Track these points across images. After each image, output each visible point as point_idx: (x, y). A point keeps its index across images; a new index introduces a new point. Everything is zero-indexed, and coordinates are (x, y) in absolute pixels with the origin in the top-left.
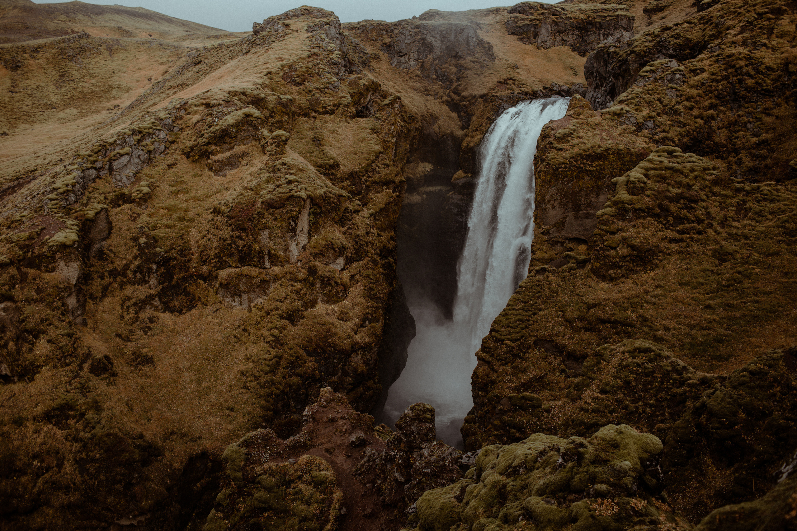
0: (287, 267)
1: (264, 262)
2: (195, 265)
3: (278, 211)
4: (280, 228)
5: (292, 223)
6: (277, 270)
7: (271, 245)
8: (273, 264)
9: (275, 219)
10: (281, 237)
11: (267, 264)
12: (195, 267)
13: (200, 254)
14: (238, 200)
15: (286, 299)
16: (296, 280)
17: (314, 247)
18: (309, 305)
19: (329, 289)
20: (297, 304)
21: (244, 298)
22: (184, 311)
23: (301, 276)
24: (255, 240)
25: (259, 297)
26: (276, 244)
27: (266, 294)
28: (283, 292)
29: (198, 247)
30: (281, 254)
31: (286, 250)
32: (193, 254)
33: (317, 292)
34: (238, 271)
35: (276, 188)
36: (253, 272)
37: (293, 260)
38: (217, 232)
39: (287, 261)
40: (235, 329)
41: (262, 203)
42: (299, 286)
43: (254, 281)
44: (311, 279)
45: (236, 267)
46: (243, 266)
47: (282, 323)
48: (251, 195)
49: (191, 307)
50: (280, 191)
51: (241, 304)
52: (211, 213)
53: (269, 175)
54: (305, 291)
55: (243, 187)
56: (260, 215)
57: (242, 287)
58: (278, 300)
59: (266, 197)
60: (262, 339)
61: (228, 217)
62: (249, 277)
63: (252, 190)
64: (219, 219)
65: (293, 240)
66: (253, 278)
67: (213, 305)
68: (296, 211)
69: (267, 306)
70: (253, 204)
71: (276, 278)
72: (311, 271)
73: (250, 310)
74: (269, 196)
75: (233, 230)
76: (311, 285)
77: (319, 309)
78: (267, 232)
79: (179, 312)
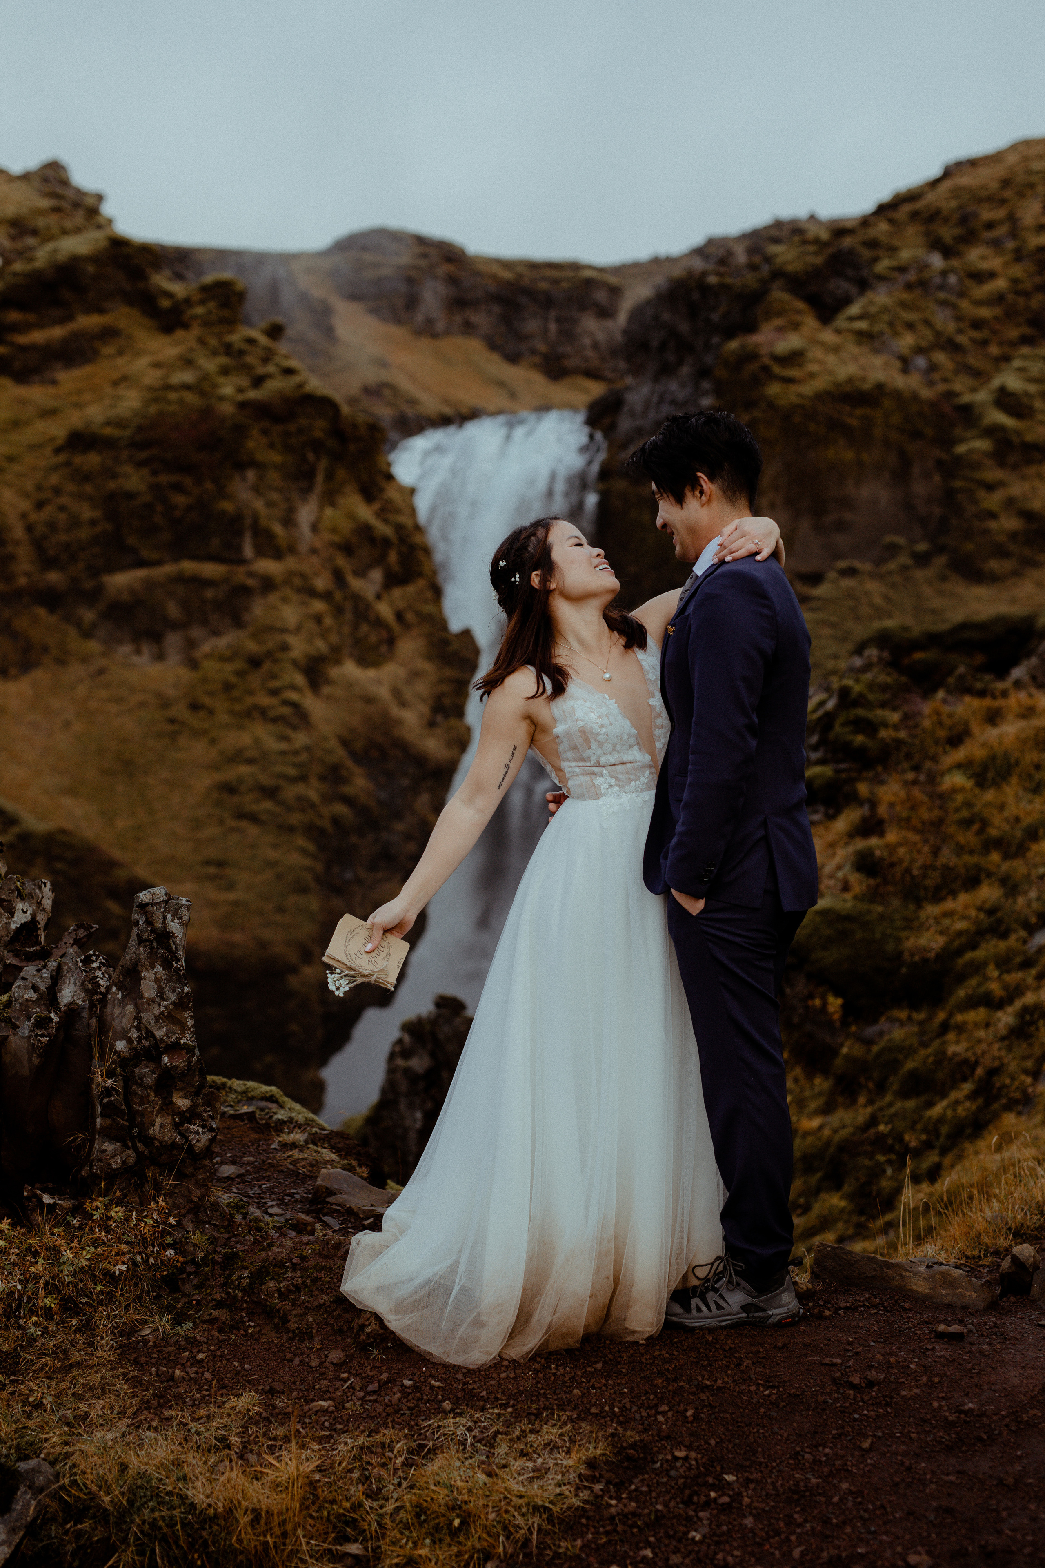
0: (291, 563)
1: (239, 549)
2: (26, 567)
3: (279, 429)
4: (281, 468)
5: (311, 457)
6: (268, 566)
7: (259, 505)
8: (260, 552)
9: (271, 446)
10: (278, 490)
11: (248, 551)
12: (28, 574)
13: (38, 544)
14: (153, 409)
15: (299, 628)
16: (312, 593)
17: (334, 530)
18: (335, 656)
19: (365, 628)
20: (321, 646)
21: (173, 640)
22: (13, 671)
23: (322, 583)
24: (222, 493)
25: (216, 633)
26: (270, 504)
27: (238, 622)
28: (290, 615)
29: (30, 528)
30: (278, 529)
31: (289, 521)
32: (17, 543)
33: (346, 629)
34: (169, 569)
35: (258, 381)
36: (210, 570)
37: (303, 548)
38: (89, 488)
39: (292, 549)
40: (165, 703)
41: (243, 405)
42: (319, 606)
43: (209, 593)
44: (338, 596)
45: (159, 563)
46: (176, 559)
47: (300, 679)
48: (191, 398)
49: (26, 665)
50: (276, 385)
51: (160, 657)
52: (58, 450)
53: (223, 360)
54: (328, 621)
55: (151, 389)
56: (240, 431)
57: (173, 610)
58: (284, 630)
59: (240, 397)
60: (256, 714)
61: (135, 445)
62: (198, 582)
63: (187, 387)
64: (92, 460)
65: (305, 500)
66: (209, 583)
67: (85, 660)
68: (319, 428)
69: (252, 647)
70: (207, 413)
71: (268, 585)
72: (338, 577)
73: (193, 664)
74: (252, 394)
75: (155, 473)
76: (339, 611)
77: (350, 669)
78: (251, 475)
79: (3, 672)
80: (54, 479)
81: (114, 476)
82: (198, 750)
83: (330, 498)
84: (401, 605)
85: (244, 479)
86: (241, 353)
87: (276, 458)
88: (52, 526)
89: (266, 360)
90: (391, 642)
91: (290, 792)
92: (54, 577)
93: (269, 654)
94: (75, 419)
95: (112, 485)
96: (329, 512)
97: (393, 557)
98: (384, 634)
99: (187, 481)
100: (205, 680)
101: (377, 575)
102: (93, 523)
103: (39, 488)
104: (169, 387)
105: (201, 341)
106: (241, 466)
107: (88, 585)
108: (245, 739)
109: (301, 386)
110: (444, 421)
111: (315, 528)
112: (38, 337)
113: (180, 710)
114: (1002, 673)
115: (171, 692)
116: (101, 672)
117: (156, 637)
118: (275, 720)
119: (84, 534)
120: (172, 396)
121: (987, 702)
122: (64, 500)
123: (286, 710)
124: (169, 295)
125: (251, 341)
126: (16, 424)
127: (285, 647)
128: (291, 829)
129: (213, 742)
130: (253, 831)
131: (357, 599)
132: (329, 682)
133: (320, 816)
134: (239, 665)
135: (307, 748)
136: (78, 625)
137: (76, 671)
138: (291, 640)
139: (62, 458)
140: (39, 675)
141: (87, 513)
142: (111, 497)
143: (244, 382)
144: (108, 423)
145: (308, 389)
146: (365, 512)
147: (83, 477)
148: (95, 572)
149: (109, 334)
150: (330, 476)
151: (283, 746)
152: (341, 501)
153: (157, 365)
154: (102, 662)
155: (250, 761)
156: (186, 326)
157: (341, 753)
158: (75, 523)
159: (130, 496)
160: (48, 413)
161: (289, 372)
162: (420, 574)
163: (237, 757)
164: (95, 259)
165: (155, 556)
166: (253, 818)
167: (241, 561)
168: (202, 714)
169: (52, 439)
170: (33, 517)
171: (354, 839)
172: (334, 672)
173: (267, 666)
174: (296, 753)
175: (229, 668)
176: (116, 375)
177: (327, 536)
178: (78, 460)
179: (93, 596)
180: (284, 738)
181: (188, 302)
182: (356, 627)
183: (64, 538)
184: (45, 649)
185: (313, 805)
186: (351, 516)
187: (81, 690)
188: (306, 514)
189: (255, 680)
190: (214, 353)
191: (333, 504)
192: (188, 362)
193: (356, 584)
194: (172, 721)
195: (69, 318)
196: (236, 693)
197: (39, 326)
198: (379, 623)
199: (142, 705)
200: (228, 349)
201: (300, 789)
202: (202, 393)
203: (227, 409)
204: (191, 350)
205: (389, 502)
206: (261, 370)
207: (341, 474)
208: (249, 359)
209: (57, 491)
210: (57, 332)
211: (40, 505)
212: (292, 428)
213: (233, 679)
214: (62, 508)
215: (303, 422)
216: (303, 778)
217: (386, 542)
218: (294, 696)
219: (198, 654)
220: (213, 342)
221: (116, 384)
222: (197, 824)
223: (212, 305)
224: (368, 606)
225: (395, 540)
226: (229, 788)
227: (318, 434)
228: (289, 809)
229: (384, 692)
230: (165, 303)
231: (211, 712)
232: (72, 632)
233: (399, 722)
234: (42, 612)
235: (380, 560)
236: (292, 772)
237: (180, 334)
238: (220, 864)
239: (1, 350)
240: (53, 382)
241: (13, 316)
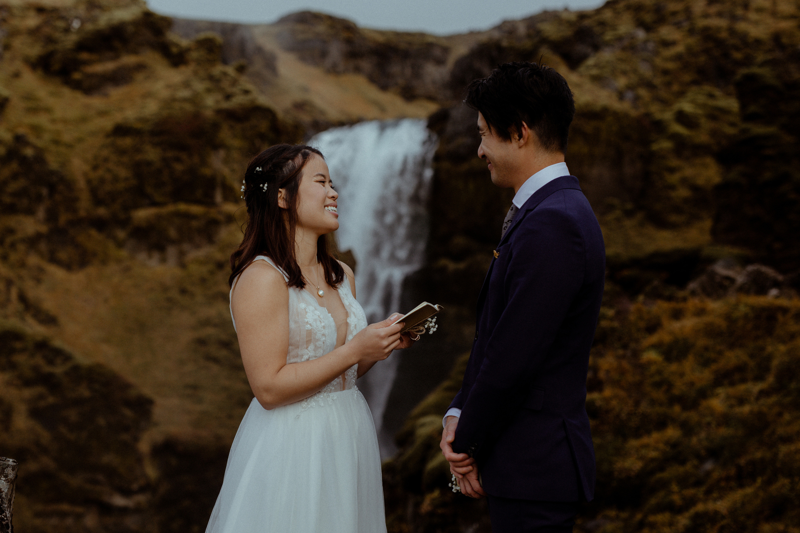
1: (213, 197)
2: (86, 205)
3: (240, 126)
4: (239, 149)
6: (230, 208)
8: (226, 199)
9: (235, 136)
12: (86, 209)
13: (94, 191)
14: (165, 113)
21: (172, 251)
22: (75, 267)
24: (204, 162)
25: (198, 247)
26: (233, 171)
27: (211, 241)
29: (89, 182)
32: (81, 191)
34: (170, 208)
35: (228, 97)
36: (196, 209)
38: (125, 159)
40: (165, 289)
41: (219, 112)
43: (195, 224)
45: (165, 204)
46: (176, 202)
48: (188, 107)
49: (83, 264)
50: (239, 100)
51: (163, 260)
52: (108, 136)
53: (207, 84)
55: (164, 101)
56: (216, 126)
57: (172, 233)
59: (217, 107)
60: (220, 297)
61: (153, 133)
62: (188, 216)
63: (185, 100)
64: (127, 142)
66: (194, 217)
67: (119, 261)
68: (264, 126)
69: (219, 256)
70: (197, 116)
71: (230, 219)
73: (183, 265)
74: (225, 105)
75: (164, 150)
78: (222, 153)
79: (68, 266)
80: (105, 153)
81: (140, 152)
82: (184, 318)
85: (217, 155)
86: (219, 80)
87: (237, 143)
88: (102, 181)
89: (233, 85)
92: (102, 211)
94: (118, 118)
95: (139, 157)
99: (183, 156)
100: (190, 276)
102: (126, 179)
103: (95, 158)
104: (174, 100)
105: (196, 73)
106: (216, 148)
107: (122, 216)
108: (212, 312)
109: (253, 101)
110: (340, 124)
113: (174, 294)
114: (682, 285)
115: (169, 282)
116: (128, 269)
117: (161, 249)
119: (121, 186)
120: (177, 105)
121: (672, 305)
122: (110, 166)
124: (177, 45)
125: (225, 74)
129: (193, 313)
130: (216, 368)
134: (210, 267)
136: (115, 240)
137: (113, 268)
139: (110, 140)
140: (92, 270)
141: (123, 173)
142: (138, 164)
143: (220, 97)
144: (137, 120)
145: (257, 102)
147: (122, 152)
148: (127, 209)
149: (140, 67)
153: (169, 86)
154: (128, 263)
155: (215, 326)
156: (186, 64)
158: (116, 179)
159: (149, 164)
160: (102, 114)
161: (246, 92)
163: (207, 323)
164: (136, 23)
165: (162, 200)
166: (215, 360)
167: (214, 205)
168: (187, 296)
169: (104, 129)
170: (91, 175)
175: (204, 269)
176: (144, 92)
178: (119, 142)
179: (124, 223)
181: (188, 50)
183: (109, 188)
184: (95, 254)
187: (116, 279)
189: (220, 276)
190: (203, 80)
192: (186, 85)
194: (169, 300)
195: (116, 57)
196: (208, 284)
197: (100, 61)
199: (151, 290)
200: (211, 78)
202: (194, 104)
203: (209, 113)
204: (189, 78)
206: (230, 90)
208: (223, 84)
209: (106, 160)
211: (95, 168)
212: (248, 125)
213: (206, 276)
214: (109, 170)
215: (254, 122)
219: (186, 260)
220: (202, 73)
221: (143, 97)
222: (182, 363)
223: (202, 52)
226: (202, 342)
227: (263, 129)
230: (175, 50)
231: (193, 295)
232: (111, 245)
234: (93, 233)
237: (183, 69)
238: (195, 387)
239: (77, 76)
240: (106, 95)
241: (85, 56)
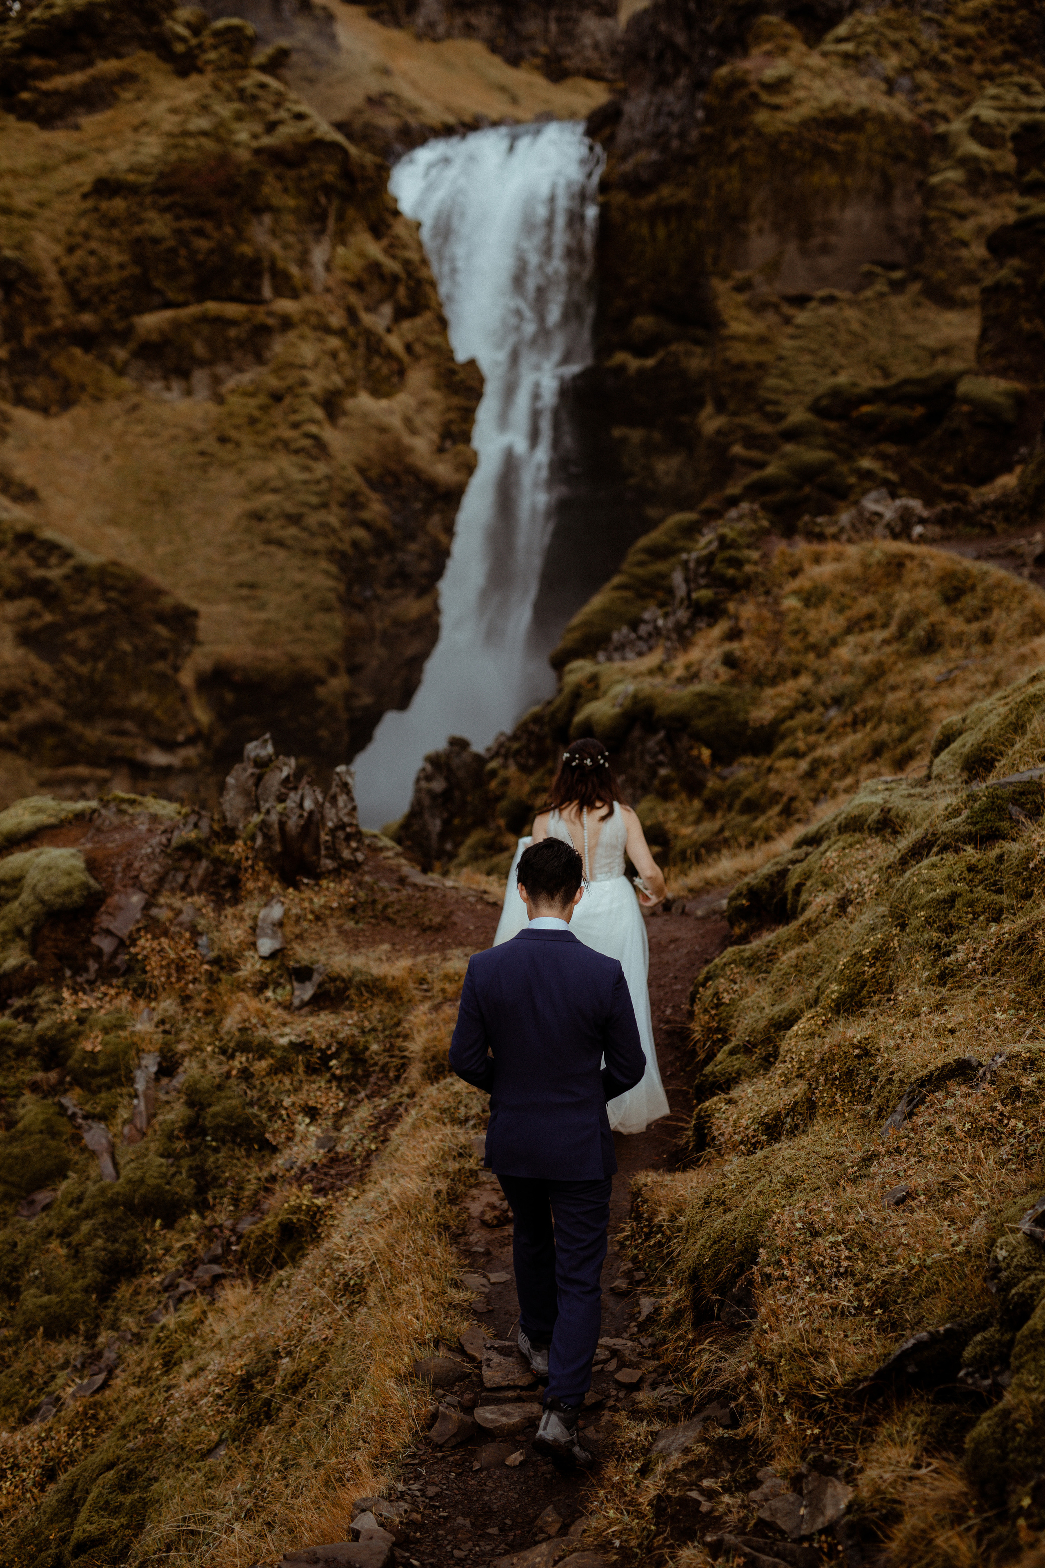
0: (307, 301)
1: (258, 290)
2: (62, 310)
3: (292, 174)
4: (295, 211)
5: (323, 200)
6: (287, 306)
7: (276, 247)
8: (278, 292)
9: (286, 190)
10: (294, 233)
11: (267, 292)
12: (63, 316)
13: (71, 287)
14: (173, 156)
15: (316, 364)
16: (327, 330)
17: (345, 268)
18: (350, 388)
19: (377, 361)
20: (337, 380)
21: (200, 377)
22: (54, 409)
23: (336, 320)
24: (241, 237)
25: (240, 370)
26: (286, 246)
27: (260, 360)
28: (308, 351)
29: (62, 272)
30: (294, 270)
31: (304, 262)
32: (52, 287)
33: (360, 363)
34: (193, 310)
35: (271, 127)
36: (233, 310)
37: (318, 287)
38: (116, 233)
39: (308, 289)
40: (196, 439)
41: (258, 151)
42: (334, 342)
43: (232, 332)
44: (352, 331)
45: (184, 304)
46: (200, 300)
47: (319, 413)
48: (208, 144)
49: (66, 403)
50: (289, 130)
51: (189, 392)
52: (85, 196)
53: (237, 105)
54: (343, 356)
55: (170, 135)
56: (256, 176)
57: (200, 349)
58: (303, 367)
59: (255, 144)
60: (279, 446)
61: (158, 191)
62: (222, 322)
63: (204, 133)
64: (118, 205)
65: (318, 241)
66: (233, 323)
67: (120, 396)
68: (330, 172)
69: (274, 382)
70: (224, 159)
71: (287, 323)
72: (352, 314)
73: (220, 400)
74: (266, 141)
75: (178, 218)
76: (352, 346)
77: (364, 401)
78: (267, 219)
79: (45, 410)
80: (84, 224)
81: (140, 222)
82: (228, 481)
83: (341, 237)
84: (410, 337)
85: (261, 223)
86: (254, 98)
87: (291, 202)
88: (83, 269)
89: (277, 105)
90: (401, 373)
91: (313, 519)
92: (87, 318)
93: (290, 389)
94: (99, 165)
95: (138, 230)
96: (341, 250)
97: (401, 292)
98: (395, 366)
99: (209, 226)
100: (230, 415)
101: (387, 310)
102: (121, 266)
103: (69, 233)
104: (187, 134)
105: (216, 87)
106: (258, 211)
107: (120, 326)
108: (270, 470)
109: (311, 131)
110: (447, 131)
111: (328, 267)
112: (60, 82)
113: (209, 444)
115: (200, 426)
116: (135, 408)
117: (184, 374)
118: (297, 452)
119: (114, 277)
120: (191, 142)
122: (94, 245)
123: (307, 443)
124: (180, 40)
125: (264, 87)
126: (44, 170)
127: (304, 383)
128: (315, 553)
129: (241, 472)
130: (281, 555)
131: (369, 334)
132: (345, 413)
133: (341, 540)
134: (262, 399)
135: (328, 478)
136: (112, 363)
137: (112, 407)
138: (309, 375)
139: (89, 204)
140: (79, 412)
141: (116, 257)
142: (138, 241)
143: (258, 128)
144: (131, 170)
145: (318, 134)
146: (374, 250)
147: (111, 222)
148: (125, 313)
149: (127, 78)
150: (340, 217)
151: (305, 476)
152: (352, 239)
153: (174, 111)
154: (135, 399)
155: (275, 491)
156: (201, 71)
157: (358, 480)
158: (104, 267)
159: (156, 241)
160: (73, 158)
161: (300, 117)
162: (427, 307)
163: (262, 487)
165: (181, 298)
166: (280, 543)
167: (261, 302)
168: (230, 446)
169: (79, 185)
170: (65, 261)
171: (372, 561)
172: (350, 404)
173: (288, 400)
174: (318, 482)
175: (252, 402)
176: (136, 121)
177: (339, 274)
178: (104, 205)
179: (124, 336)
180: (306, 469)
181: (201, 47)
182: (368, 361)
183: (95, 280)
184: (82, 387)
185: (334, 531)
186: (362, 254)
187: (118, 425)
188: (319, 254)
189: (277, 413)
190: (229, 99)
191: (344, 243)
192: (204, 108)
193: (367, 319)
194: (202, 453)
195: (90, 63)
196: (260, 426)
197: (63, 73)
198: (390, 355)
199: (174, 438)
200: (242, 95)
201: (322, 516)
202: (219, 139)
203: (243, 155)
204: (206, 96)
205: (397, 237)
206: (273, 116)
207: (351, 213)
208: (262, 105)
209: (87, 236)
210: (79, 78)
211: (71, 250)
212: (305, 172)
213: (257, 413)
214: (92, 253)
215: (315, 166)
216: (325, 505)
217: (396, 279)
218: (313, 429)
219: (224, 389)
220: (227, 87)
221: (136, 129)
222: (230, 550)
223: (224, 50)
224: (380, 341)
225: (403, 275)
226: (258, 516)
227: (329, 178)
228: (313, 534)
229: (396, 422)
230: (180, 48)
231: (238, 444)
232: (107, 370)
233: (410, 450)
234: (77, 352)
235: (390, 295)
236: (314, 500)
237: (195, 78)
238: (252, 586)
239: (25, 96)
240: (77, 127)
241: (36, 62)
